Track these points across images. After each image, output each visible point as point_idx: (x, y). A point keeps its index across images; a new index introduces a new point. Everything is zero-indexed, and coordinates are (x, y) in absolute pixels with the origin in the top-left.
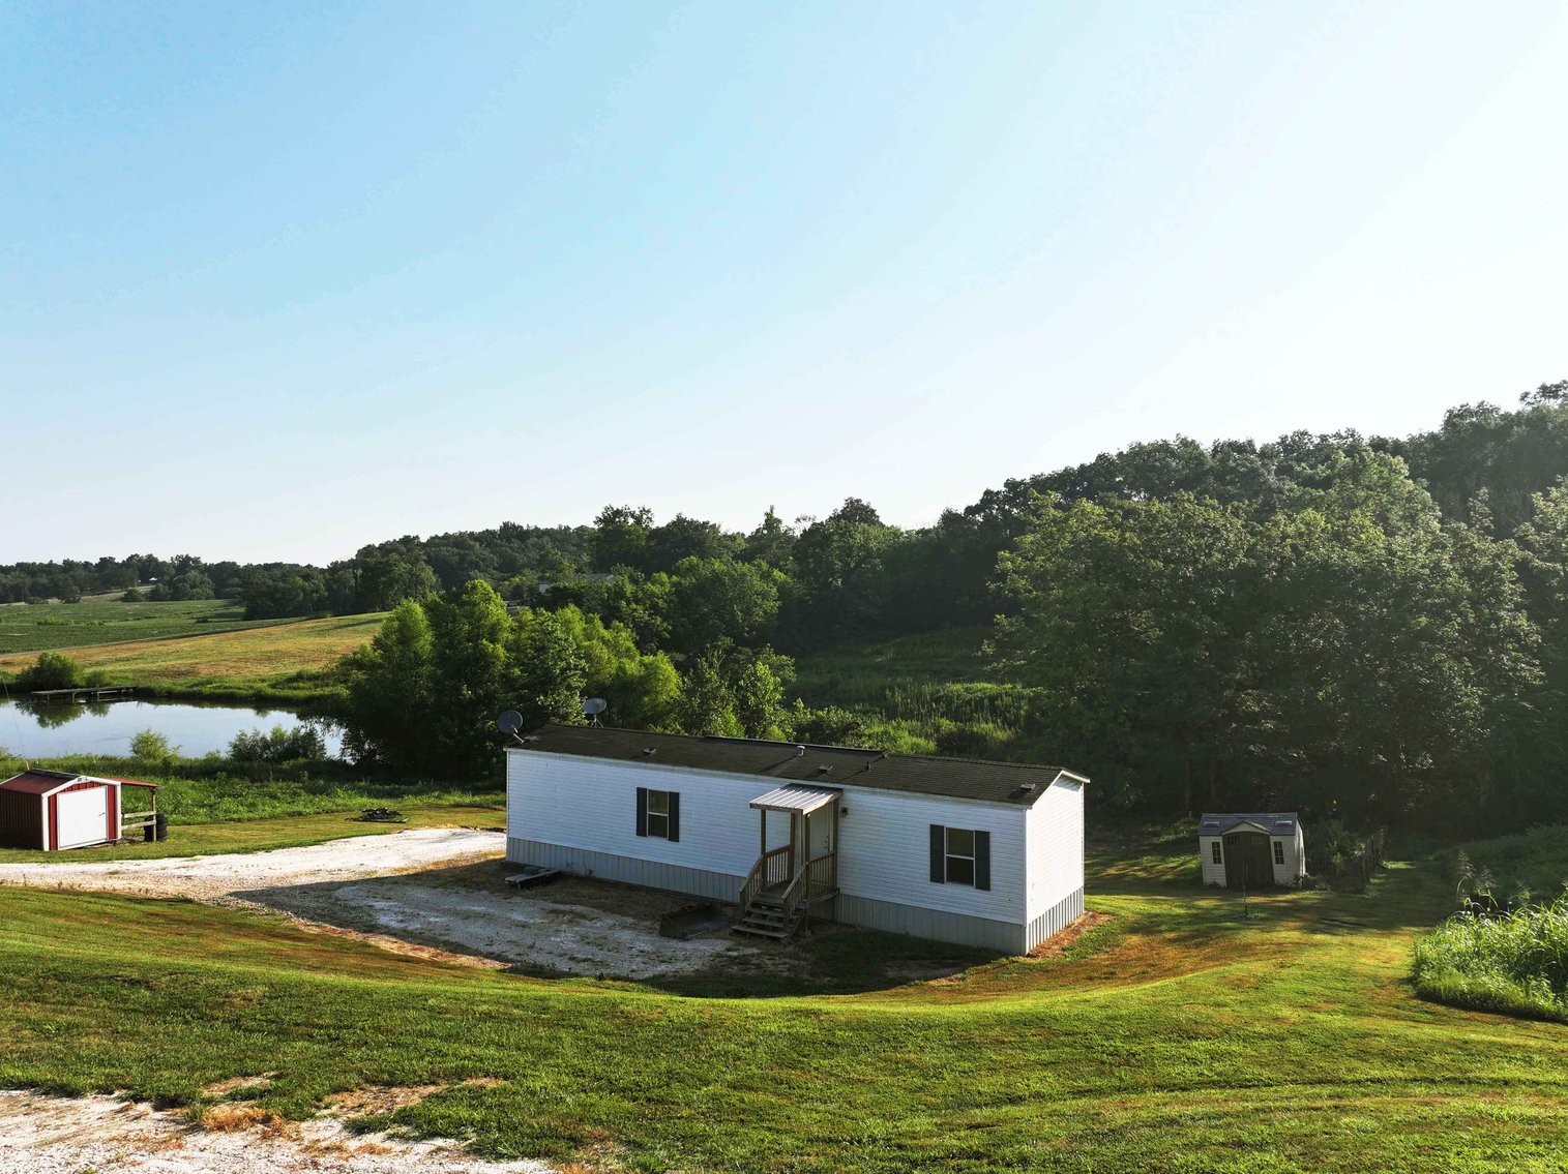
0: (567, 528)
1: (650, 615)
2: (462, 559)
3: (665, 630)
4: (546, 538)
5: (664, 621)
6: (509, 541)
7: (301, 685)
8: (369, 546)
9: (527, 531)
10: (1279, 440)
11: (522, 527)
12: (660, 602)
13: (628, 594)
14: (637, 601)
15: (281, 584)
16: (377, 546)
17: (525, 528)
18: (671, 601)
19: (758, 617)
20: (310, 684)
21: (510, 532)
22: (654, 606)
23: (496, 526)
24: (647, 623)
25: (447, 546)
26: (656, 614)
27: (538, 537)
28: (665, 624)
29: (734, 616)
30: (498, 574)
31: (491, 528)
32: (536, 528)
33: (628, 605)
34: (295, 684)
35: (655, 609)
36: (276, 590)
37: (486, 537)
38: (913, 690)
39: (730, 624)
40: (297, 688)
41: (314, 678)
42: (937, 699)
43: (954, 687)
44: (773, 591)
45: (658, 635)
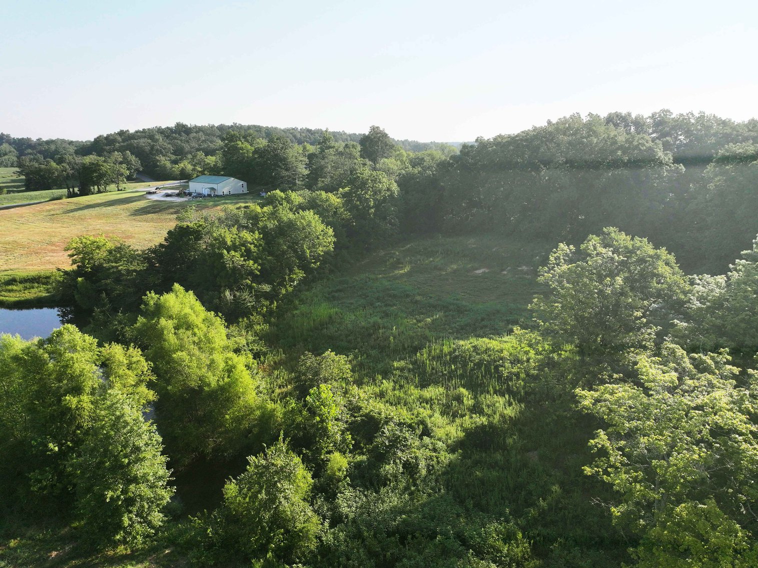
0: (213, 126)
1: (245, 260)
2: (152, 147)
3: (257, 269)
4: (201, 133)
5: (255, 263)
6: (180, 134)
7: (15, 288)
8: (100, 136)
9: (190, 128)
10: (651, 115)
11: (187, 126)
12: (252, 247)
13: (229, 243)
14: (235, 247)
15: (43, 166)
16: (105, 136)
17: (189, 126)
18: (260, 245)
19: (320, 250)
20: (21, 286)
21: (182, 130)
22: (248, 251)
23: (172, 125)
24: (242, 266)
25: (145, 137)
26: (249, 259)
27: (196, 132)
28: (256, 265)
29: (304, 252)
30: (173, 157)
31: (170, 126)
32: (195, 126)
33: (228, 253)
34: (10, 287)
35: (248, 254)
36: (40, 170)
37: (167, 133)
38: (436, 348)
39: (302, 257)
40: (10, 291)
41: (24, 281)
42: (454, 360)
43: (466, 344)
44: (330, 231)
45: (251, 273)
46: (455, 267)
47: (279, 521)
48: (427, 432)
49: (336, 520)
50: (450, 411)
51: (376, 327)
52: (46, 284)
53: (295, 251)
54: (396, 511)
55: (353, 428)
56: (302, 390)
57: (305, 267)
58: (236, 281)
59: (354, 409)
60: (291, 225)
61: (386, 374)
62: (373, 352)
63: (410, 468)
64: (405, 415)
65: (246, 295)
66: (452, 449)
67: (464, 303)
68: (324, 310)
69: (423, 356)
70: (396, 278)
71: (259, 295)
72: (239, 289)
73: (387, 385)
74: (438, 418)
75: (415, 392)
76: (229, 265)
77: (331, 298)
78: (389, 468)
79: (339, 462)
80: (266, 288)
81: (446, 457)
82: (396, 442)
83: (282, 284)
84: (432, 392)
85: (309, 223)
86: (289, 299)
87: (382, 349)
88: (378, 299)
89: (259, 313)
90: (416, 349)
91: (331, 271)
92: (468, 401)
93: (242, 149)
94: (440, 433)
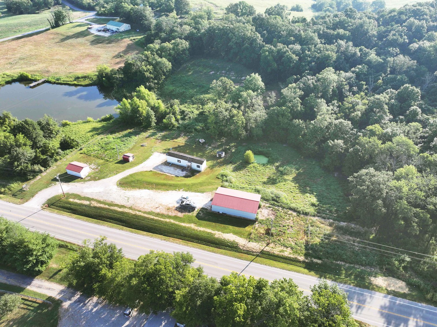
12: (151, 70)
13: (145, 70)
14: (147, 71)
18: (153, 69)
19: (168, 69)
22: (150, 72)
24: (150, 76)
26: (151, 74)
33: (146, 73)
38: (196, 97)
39: (163, 72)
40: (80, 81)
41: (82, 77)
42: (199, 100)
43: (202, 96)
44: (170, 63)
45: (152, 78)
46: (205, 71)
47: (172, 123)
48: (193, 113)
49: (179, 124)
50: (197, 109)
51: (184, 92)
52: (88, 78)
53: (161, 70)
54: (187, 123)
55: (180, 112)
56: (171, 106)
57: (164, 75)
58: (149, 80)
59: (180, 109)
60: (160, 62)
61: (186, 103)
62: (183, 98)
63: (190, 118)
64: (189, 110)
65: (152, 84)
66: (197, 115)
67: (205, 85)
68: (171, 88)
69: (193, 99)
70: (189, 76)
71: (155, 84)
72: (150, 82)
73: (186, 105)
74: (195, 110)
75: (191, 106)
76: (147, 76)
77: (172, 84)
78: (186, 118)
79: (179, 117)
80: (156, 81)
81: (195, 116)
82: (187, 114)
83: (160, 80)
84: (195, 106)
85: (165, 62)
86: (162, 84)
87: (185, 97)
88: (184, 84)
89: (156, 88)
90: (192, 97)
91: (171, 74)
92: (201, 107)
93: (125, 7)
94: (195, 113)
